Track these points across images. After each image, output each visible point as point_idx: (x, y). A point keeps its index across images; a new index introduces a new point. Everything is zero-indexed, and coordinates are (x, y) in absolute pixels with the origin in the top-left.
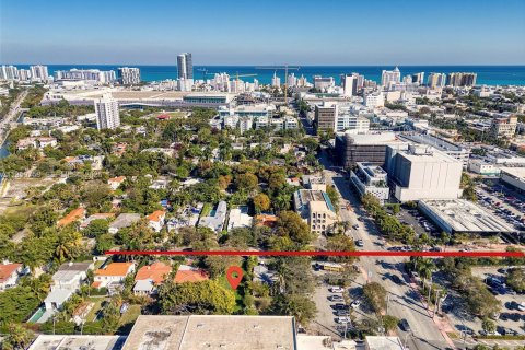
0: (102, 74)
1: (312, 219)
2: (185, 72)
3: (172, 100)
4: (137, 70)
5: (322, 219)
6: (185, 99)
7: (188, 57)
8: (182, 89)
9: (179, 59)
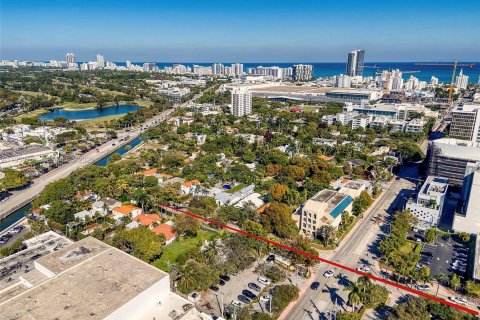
0: (280, 71)
1: (303, 216)
2: (354, 68)
3: (315, 94)
4: (310, 67)
5: (313, 219)
6: (327, 94)
7: (360, 55)
8: (340, 85)
9: (350, 56)
